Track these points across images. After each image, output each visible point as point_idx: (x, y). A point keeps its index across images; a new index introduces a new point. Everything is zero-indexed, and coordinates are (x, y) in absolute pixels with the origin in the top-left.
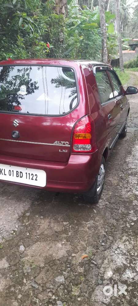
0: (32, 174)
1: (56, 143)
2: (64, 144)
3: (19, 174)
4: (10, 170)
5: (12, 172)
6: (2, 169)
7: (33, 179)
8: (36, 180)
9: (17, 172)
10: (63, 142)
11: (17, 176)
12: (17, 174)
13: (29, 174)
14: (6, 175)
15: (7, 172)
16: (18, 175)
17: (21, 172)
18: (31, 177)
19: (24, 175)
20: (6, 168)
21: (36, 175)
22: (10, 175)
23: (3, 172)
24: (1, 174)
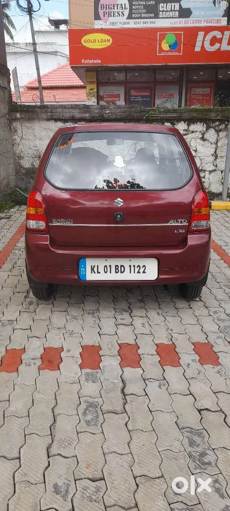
0: (139, 266)
1: (172, 223)
2: (181, 222)
3: (119, 269)
4: (106, 266)
5: (109, 268)
6: (94, 266)
7: (140, 272)
8: (144, 272)
9: (116, 266)
10: (179, 220)
12: (116, 269)
13: (134, 266)
14: (100, 273)
15: (101, 270)
16: (117, 271)
17: (121, 266)
18: (137, 270)
19: (127, 269)
20: (101, 263)
21: (144, 266)
22: (106, 273)
23: (95, 269)
24: (92, 273)
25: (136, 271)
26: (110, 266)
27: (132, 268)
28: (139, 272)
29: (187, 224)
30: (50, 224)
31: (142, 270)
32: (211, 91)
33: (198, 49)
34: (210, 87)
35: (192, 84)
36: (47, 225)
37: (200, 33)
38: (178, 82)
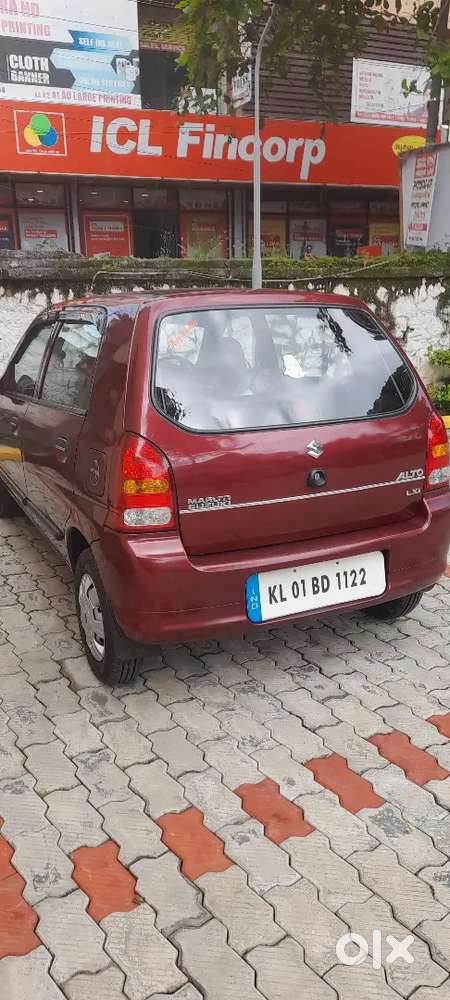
0: (353, 572)
1: (402, 479)
2: (416, 475)
3: (320, 584)
4: (295, 583)
5: (300, 586)
6: (275, 587)
7: (356, 584)
8: (363, 582)
9: (314, 579)
10: (413, 472)
12: (314, 586)
13: (345, 573)
14: (285, 599)
15: (287, 592)
16: (316, 589)
17: (325, 577)
18: (350, 579)
19: (333, 580)
20: (284, 579)
21: (362, 570)
22: (296, 597)
23: (277, 594)
24: (271, 602)
25: (350, 583)
26: (303, 582)
27: (342, 578)
28: (354, 584)
29: (424, 477)
30: (181, 512)
31: (359, 578)
32: (125, 227)
33: (96, 147)
34: (124, 220)
35: (89, 212)
36: (175, 514)
37: (95, 118)
38: (63, 208)
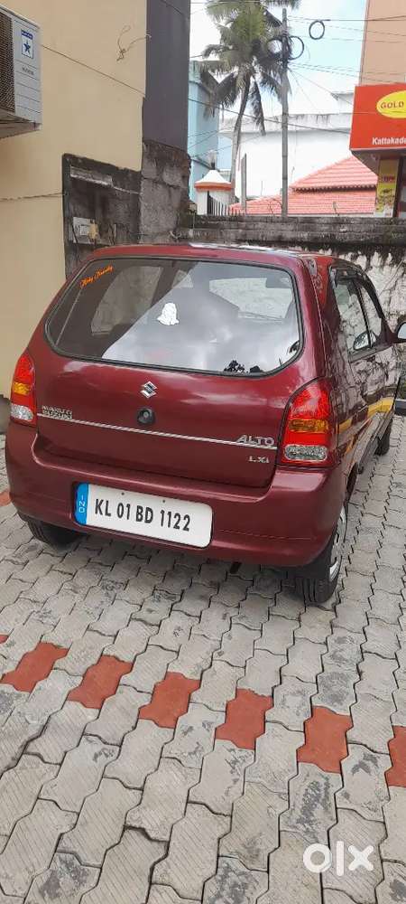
0: (177, 515)
1: (244, 442)
2: (263, 442)
3: (144, 514)
4: (121, 504)
5: (126, 509)
6: (102, 501)
7: (178, 528)
8: (186, 528)
9: (139, 507)
10: (259, 439)
11: (138, 520)
12: (138, 513)
13: (170, 513)
14: (109, 515)
15: (113, 509)
16: (139, 517)
17: (148, 509)
18: (174, 521)
19: (157, 516)
20: (113, 497)
21: (187, 517)
22: (120, 517)
23: (103, 507)
24: (96, 513)
25: (173, 524)
26: (128, 506)
27: (166, 517)
28: (176, 527)
29: (275, 448)
30: (38, 414)
31: (182, 523)
36: (34, 416)
